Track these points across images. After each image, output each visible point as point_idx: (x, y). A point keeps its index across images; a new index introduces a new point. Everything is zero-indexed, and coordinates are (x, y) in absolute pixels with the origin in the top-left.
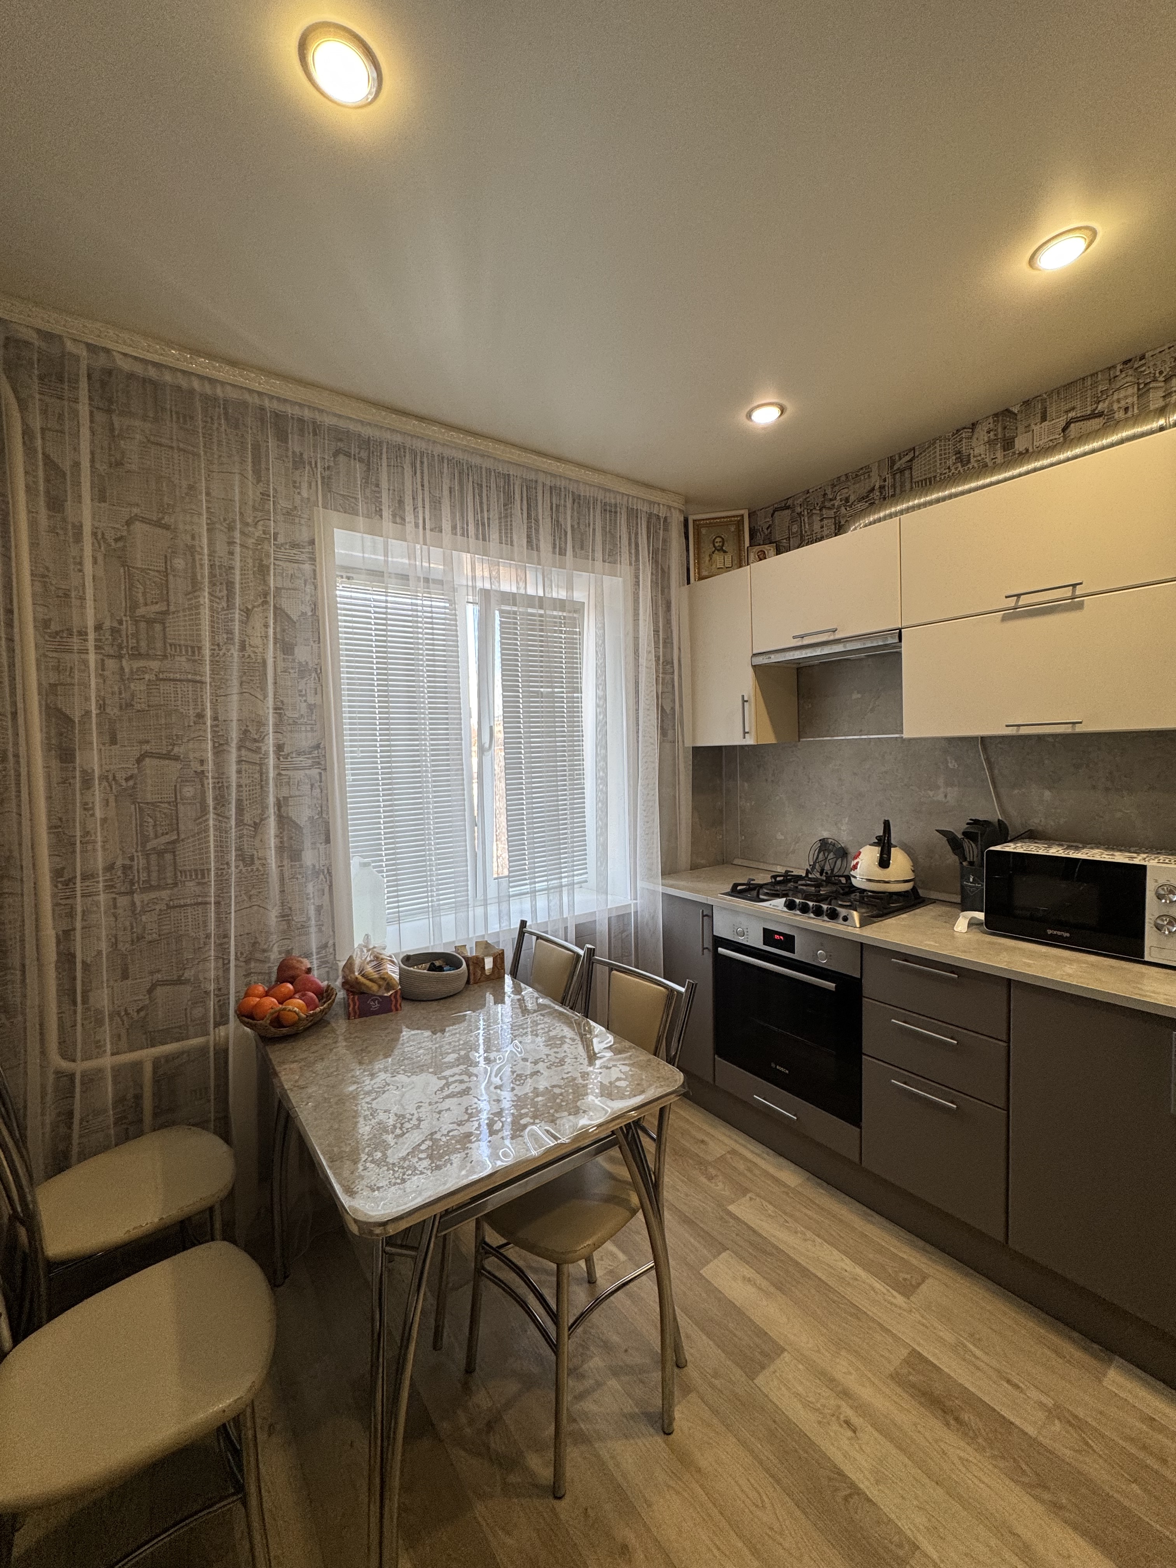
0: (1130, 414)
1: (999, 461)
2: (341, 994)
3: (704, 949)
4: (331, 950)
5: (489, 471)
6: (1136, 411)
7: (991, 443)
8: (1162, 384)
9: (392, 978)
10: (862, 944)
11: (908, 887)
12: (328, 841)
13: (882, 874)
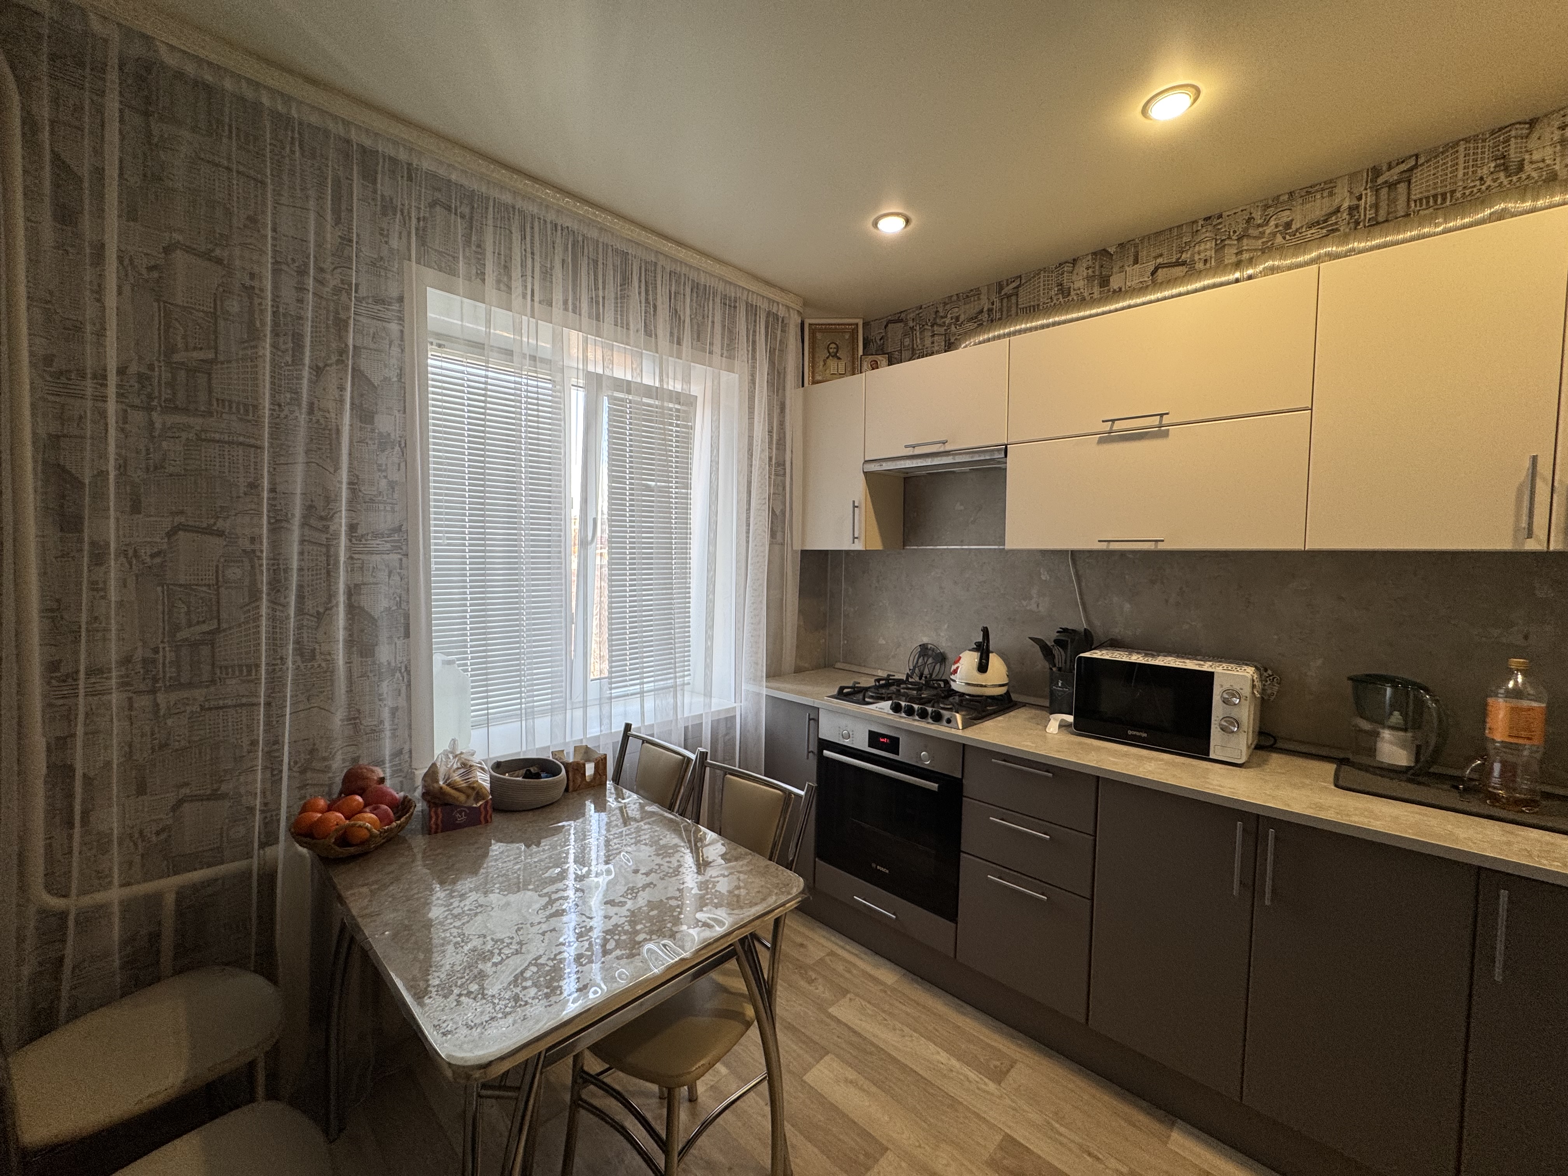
0: (1208, 265)
1: (1096, 296)
2: (420, 806)
3: (809, 752)
4: (407, 756)
5: (606, 246)
6: (1213, 263)
7: (1090, 279)
8: (1236, 242)
9: (481, 787)
10: (964, 745)
11: (1002, 690)
12: (407, 635)
13: (980, 678)
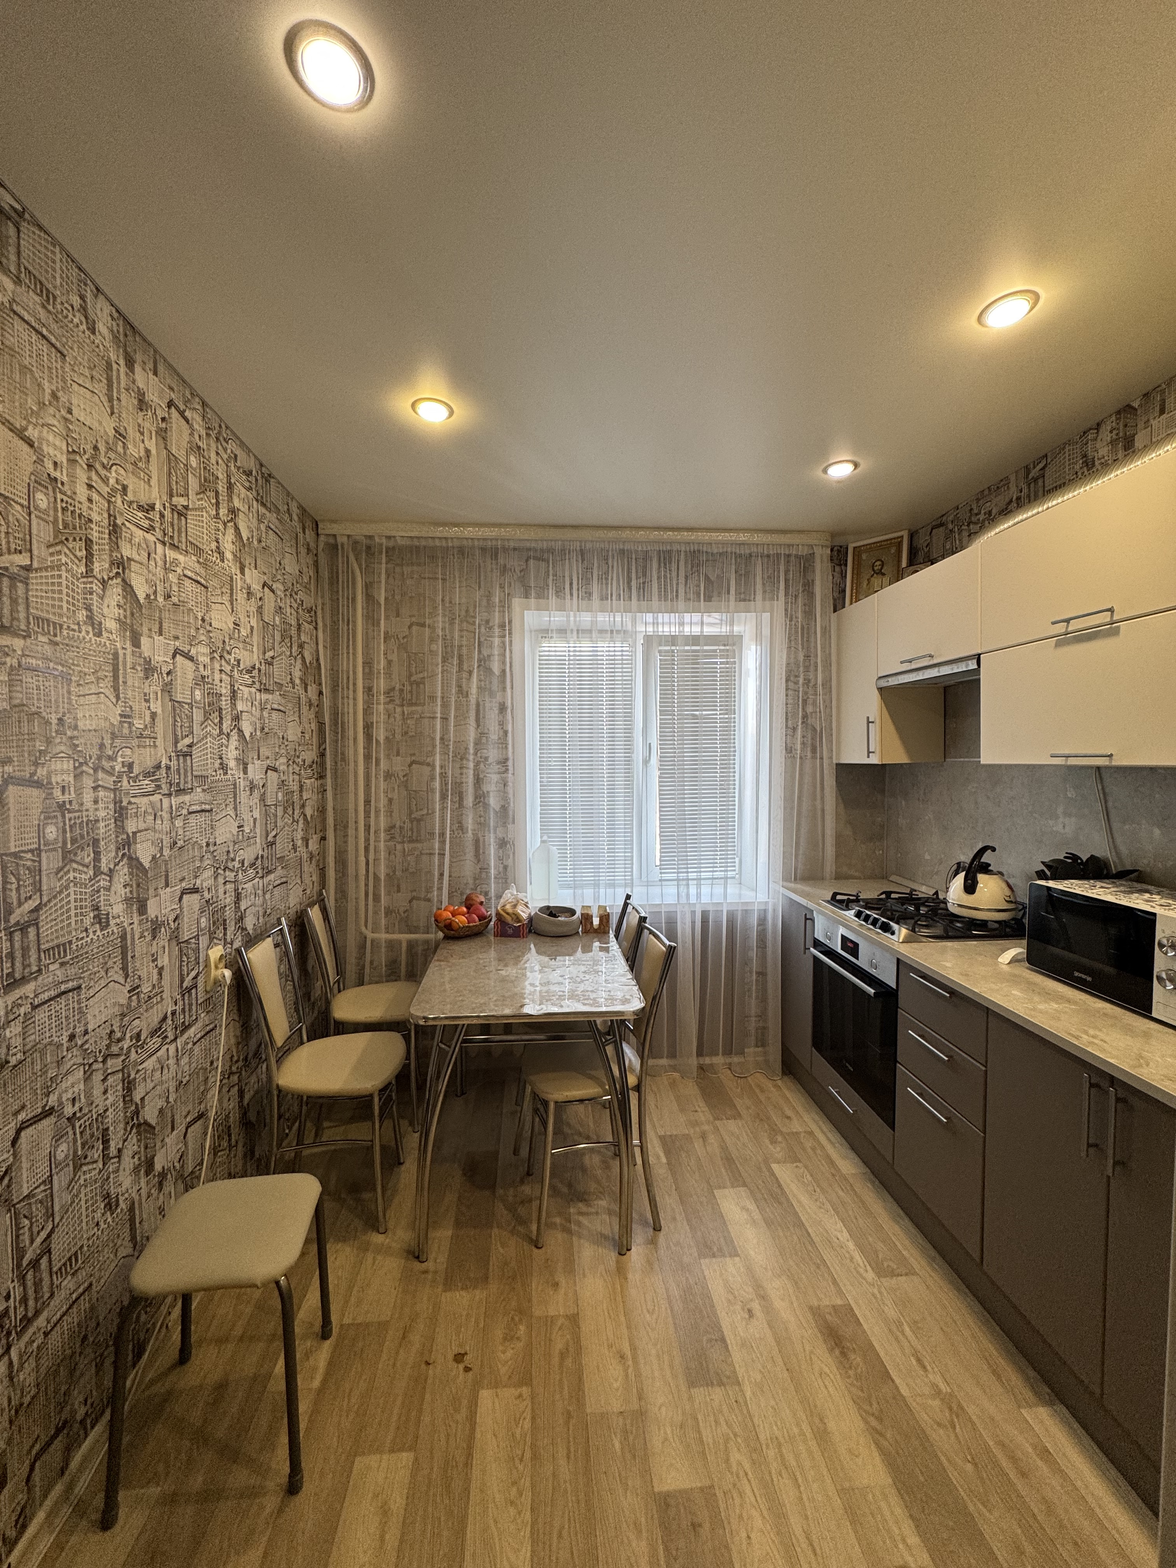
3: (806, 948)
5: (630, 552)
7: (1113, 443)
10: (897, 957)
13: (969, 900)
